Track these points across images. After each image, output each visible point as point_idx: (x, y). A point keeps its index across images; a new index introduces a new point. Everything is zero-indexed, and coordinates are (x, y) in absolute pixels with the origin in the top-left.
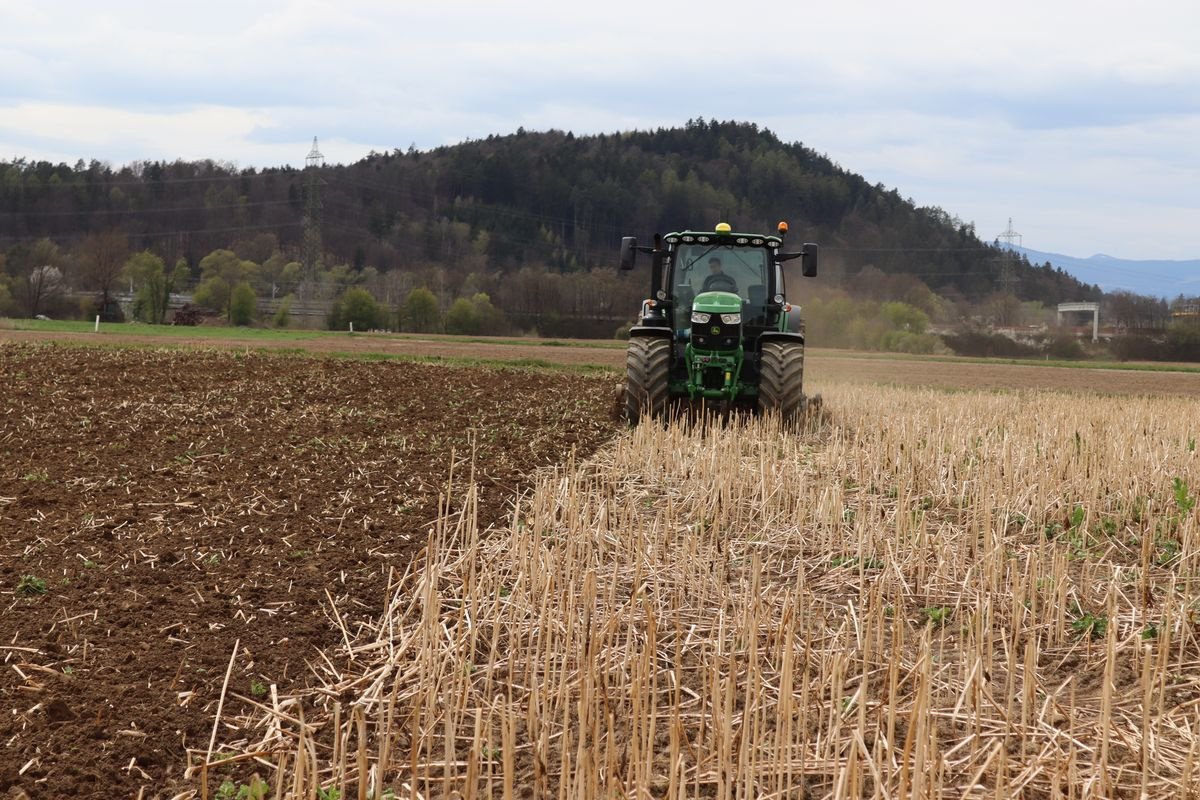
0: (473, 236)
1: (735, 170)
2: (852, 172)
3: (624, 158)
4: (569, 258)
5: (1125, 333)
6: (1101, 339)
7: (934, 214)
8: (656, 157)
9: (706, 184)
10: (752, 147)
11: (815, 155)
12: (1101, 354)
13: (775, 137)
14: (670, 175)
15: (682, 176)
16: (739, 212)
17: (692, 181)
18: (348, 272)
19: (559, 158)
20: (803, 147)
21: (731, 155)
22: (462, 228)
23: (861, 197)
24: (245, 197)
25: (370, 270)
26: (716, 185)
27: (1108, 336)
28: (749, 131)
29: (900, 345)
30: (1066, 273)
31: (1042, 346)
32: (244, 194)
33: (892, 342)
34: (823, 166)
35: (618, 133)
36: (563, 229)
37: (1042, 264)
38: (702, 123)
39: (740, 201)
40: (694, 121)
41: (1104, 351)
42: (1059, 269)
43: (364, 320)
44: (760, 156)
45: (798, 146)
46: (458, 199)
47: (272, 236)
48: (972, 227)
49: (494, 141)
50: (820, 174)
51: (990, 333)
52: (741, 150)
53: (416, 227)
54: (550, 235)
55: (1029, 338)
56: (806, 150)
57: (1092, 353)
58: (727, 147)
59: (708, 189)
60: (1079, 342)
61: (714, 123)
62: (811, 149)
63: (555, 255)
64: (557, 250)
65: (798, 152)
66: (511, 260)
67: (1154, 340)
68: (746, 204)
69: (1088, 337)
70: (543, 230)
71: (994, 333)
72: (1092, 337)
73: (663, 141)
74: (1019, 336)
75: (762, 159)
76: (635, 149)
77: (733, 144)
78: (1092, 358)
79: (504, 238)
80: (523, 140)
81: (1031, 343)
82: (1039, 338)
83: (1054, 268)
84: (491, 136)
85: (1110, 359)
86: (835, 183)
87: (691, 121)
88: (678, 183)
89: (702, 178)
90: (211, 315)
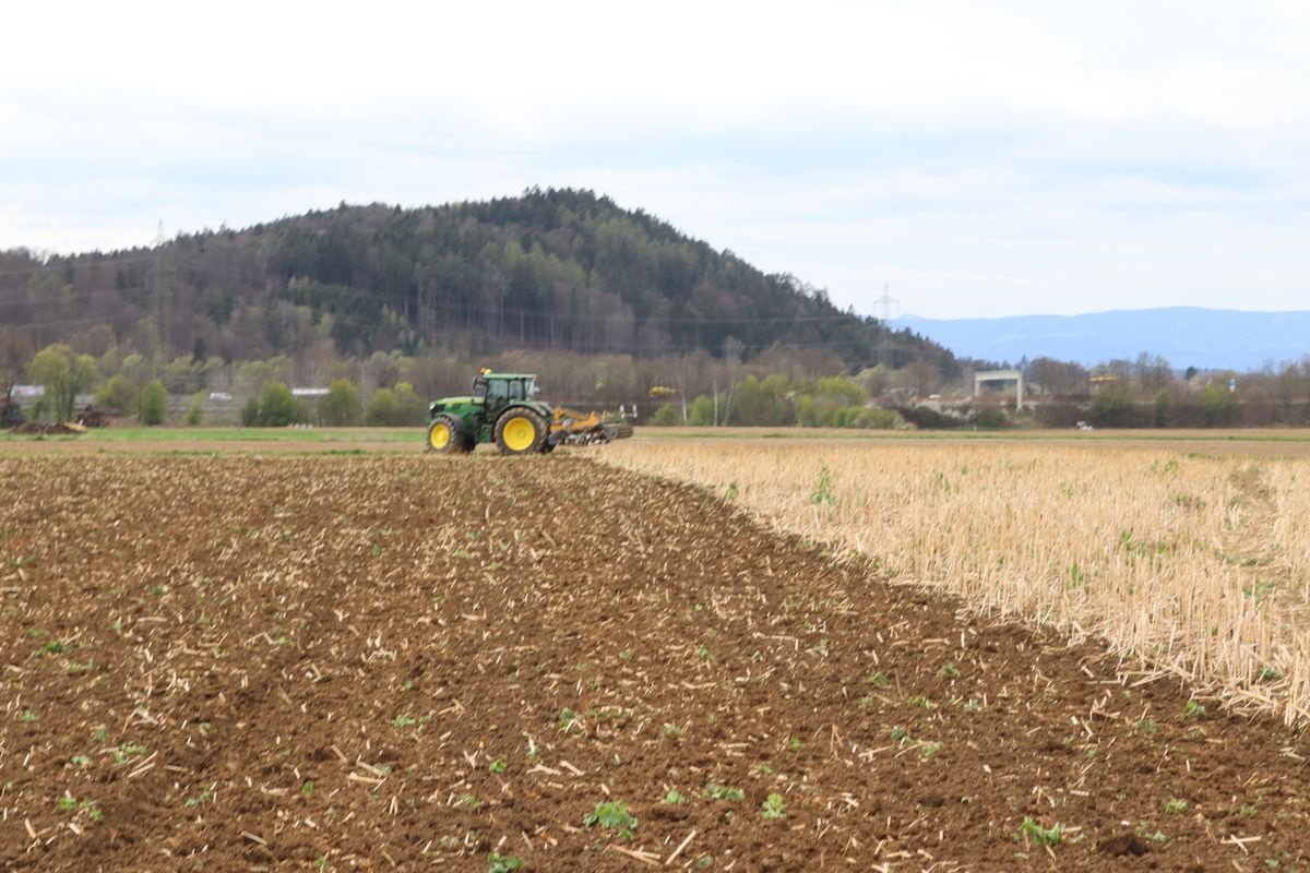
0: (316, 320)
1: (579, 241)
2: (697, 239)
3: (462, 230)
4: (416, 341)
5: (1049, 402)
6: (1026, 408)
7: (783, 281)
8: (496, 229)
9: (552, 255)
10: (594, 214)
11: (657, 222)
12: (1026, 423)
13: (613, 204)
14: (513, 248)
15: (526, 247)
16: (588, 285)
17: (536, 254)
18: (192, 363)
19: (395, 232)
20: (645, 213)
21: (573, 224)
22: (304, 312)
23: (710, 265)
24: (70, 286)
25: (214, 361)
26: (562, 257)
27: (1032, 404)
28: (587, 197)
29: (856, 421)
30: (927, 339)
31: (967, 417)
32: (69, 282)
33: (847, 419)
34: (665, 233)
35: (447, 205)
36: (406, 307)
37: (902, 330)
38: (538, 192)
39: (588, 273)
40: (530, 189)
41: (1029, 419)
42: (918, 334)
43: (278, 414)
44: (604, 225)
45: (639, 213)
46: (293, 280)
47: (107, 328)
48: (826, 292)
49: (314, 216)
50: (667, 241)
51: (914, 405)
52: (582, 218)
53: (256, 311)
54: (393, 316)
55: (954, 409)
56: (648, 216)
57: (1018, 422)
58: (567, 216)
59: (554, 260)
60: (1004, 411)
61: (551, 191)
62: (652, 215)
63: (401, 336)
64: (403, 331)
65: (640, 219)
66: (359, 344)
67: (1079, 407)
68: (594, 275)
69: (1012, 406)
70: (385, 310)
71: (918, 405)
72: (1015, 407)
73: (501, 212)
74: (944, 408)
75: (604, 229)
76: (471, 221)
77: (573, 210)
78: (1017, 427)
79: (349, 321)
80: (346, 215)
81: (956, 414)
82: (964, 409)
83: (914, 333)
84: (310, 211)
85: (1036, 428)
86: (683, 251)
87: (527, 189)
88: (524, 257)
89: (547, 250)
90: (116, 415)
